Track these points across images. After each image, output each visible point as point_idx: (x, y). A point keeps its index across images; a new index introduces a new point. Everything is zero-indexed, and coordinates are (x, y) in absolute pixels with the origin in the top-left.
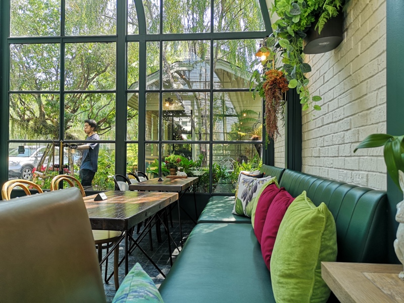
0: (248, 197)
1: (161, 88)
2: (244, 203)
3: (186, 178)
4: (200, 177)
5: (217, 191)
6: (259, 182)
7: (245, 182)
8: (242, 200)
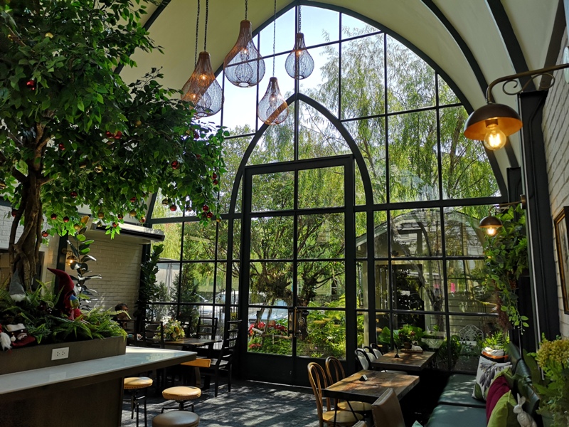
0: (486, 382)
1: (390, 256)
2: (483, 388)
3: (422, 353)
4: (436, 350)
5: (457, 369)
6: (496, 369)
7: (483, 367)
8: (481, 385)
